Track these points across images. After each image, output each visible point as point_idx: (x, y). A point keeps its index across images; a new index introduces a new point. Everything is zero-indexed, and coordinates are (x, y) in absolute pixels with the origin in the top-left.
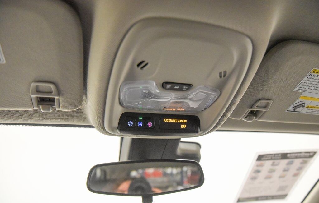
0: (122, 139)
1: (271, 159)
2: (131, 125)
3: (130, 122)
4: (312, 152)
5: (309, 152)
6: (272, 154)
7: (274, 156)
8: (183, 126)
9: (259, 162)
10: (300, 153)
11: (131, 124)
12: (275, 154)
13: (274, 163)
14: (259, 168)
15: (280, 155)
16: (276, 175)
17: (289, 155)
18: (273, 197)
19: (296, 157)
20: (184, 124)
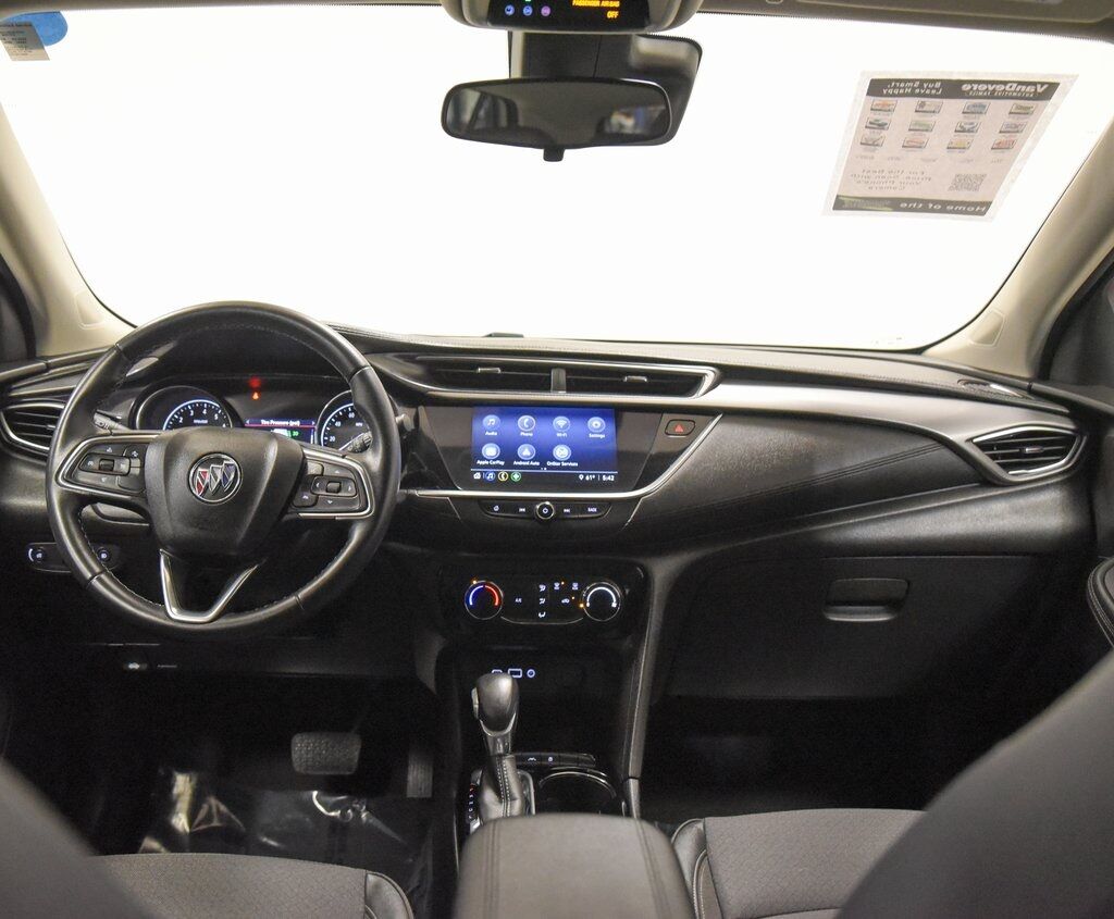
0: (510, 36)
1: (912, 95)
2: (511, 13)
3: (509, 7)
4: (1042, 84)
5: (1034, 84)
6: (913, 81)
7: (921, 87)
8: (612, 15)
9: (879, 100)
10: (1005, 83)
11: (510, 11)
12: (922, 81)
13: (923, 104)
14: (881, 117)
15: (938, 85)
16: (937, 141)
17: (966, 87)
18: (945, 207)
19: (992, 96)
20: (613, 9)
